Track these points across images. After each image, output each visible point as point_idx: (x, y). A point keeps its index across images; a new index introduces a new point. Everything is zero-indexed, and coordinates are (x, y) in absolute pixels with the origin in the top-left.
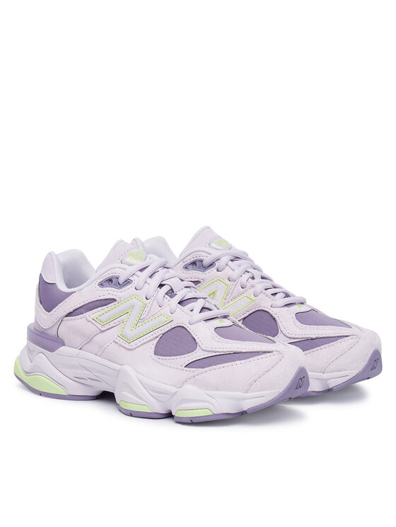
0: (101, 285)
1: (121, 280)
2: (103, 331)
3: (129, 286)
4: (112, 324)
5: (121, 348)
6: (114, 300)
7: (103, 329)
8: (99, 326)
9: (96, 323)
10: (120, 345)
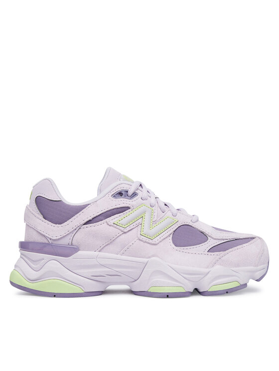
0: (114, 196)
1: (130, 193)
2: (125, 233)
3: (137, 197)
4: (132, 227)
5: (146, 244)
6: (128, 208)
7: (125, 231)
8: (122, 229)
9: (118, 227)
10: (145, 242)
